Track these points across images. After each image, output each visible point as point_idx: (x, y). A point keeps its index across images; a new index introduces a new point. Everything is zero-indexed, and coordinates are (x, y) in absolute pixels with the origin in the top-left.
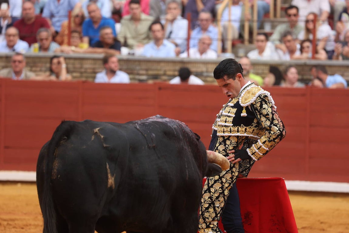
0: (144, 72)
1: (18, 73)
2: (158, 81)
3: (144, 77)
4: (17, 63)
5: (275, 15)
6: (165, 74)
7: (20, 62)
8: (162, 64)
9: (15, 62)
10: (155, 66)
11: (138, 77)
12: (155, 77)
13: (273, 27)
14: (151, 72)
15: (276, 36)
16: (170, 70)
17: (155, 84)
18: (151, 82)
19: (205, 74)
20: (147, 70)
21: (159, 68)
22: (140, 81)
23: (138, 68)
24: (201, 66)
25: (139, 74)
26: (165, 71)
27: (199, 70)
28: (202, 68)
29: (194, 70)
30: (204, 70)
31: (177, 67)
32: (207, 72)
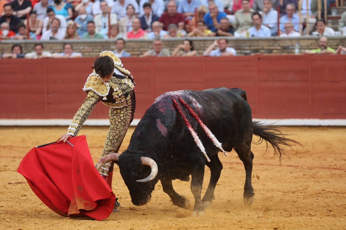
0: (248, 48)
1: (158, 52)
2: (257, 54)
3: (248, 52)
4: (158, 46)
5: (340, 5)
6: (262, 49)
8: (261, 42)
9: (156, 45)
10: (255, 43)
11: (244, 51)
12: (256, 51)
14: (252, 48)
16: (266, 46)
17: (255, 56)
18: (253, 55)
20: (250, 46)
21: (258, 44)
22: (246, 54)
23: (244, 45)
24: (288, 42)
25: (244, 50)
26: (263, 47)
27: (286, 45)
28: (288, 44)
29: (283, 45)
30: (290, 44)
31: (271, 44)
32: (292, 46)
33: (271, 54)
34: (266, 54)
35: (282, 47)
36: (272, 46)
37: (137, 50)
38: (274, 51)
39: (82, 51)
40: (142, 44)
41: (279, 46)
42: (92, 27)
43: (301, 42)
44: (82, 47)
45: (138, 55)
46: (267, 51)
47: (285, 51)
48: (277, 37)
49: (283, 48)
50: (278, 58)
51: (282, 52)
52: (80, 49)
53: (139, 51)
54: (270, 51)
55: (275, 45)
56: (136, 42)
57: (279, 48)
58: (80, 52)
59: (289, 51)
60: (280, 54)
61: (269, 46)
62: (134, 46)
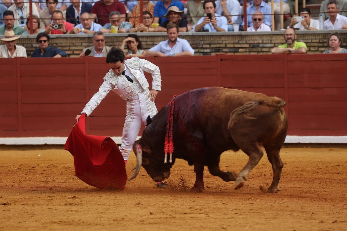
0: (208, 46)
2: (218, 53)
3: (208, 51)
4: (100, 42)
6: (225, 47)
7: (102, 40)
8: (223, 38)
9: (98, 41)
10: (217, 40)
12: (218, 50)
14: (212, 46)
16: (230, 44)
17: (217, 56)
18: (213, 54)
19: (261, 45)
20: (210, 44)
21: (221, 42)
22: (204, 53)
23: (203, 42)
24: (257, 38)
25: (202, 48)
26: (226, 44)
27: (256, 42)
28: (259, 40)
29: (251, 42)
30: (261, 42)
31: (237, 41)
32: (263, 43)
33: (236, 54)
34: (229, 54)
35: (250, 44)
36: (238, 43)
37: (67, 48)
38: (240, 50)
40: (74, 41)
41: (246, 43)
42: (11, 20)
43: (274, 38)
45: (69, 55)
46: (231, 50)
47: (254, 50)
48: (243, 33)
49: (251, 46)
50: (245, 59)
51: (250, 52)
53: (69, 50)
54: (236, 50)
55: (240, 42)
56: (66, 38)
57: (247, 46)
59: (260, 49)
60: (248, 54)
61: (234, 43)
62: (63, 45)
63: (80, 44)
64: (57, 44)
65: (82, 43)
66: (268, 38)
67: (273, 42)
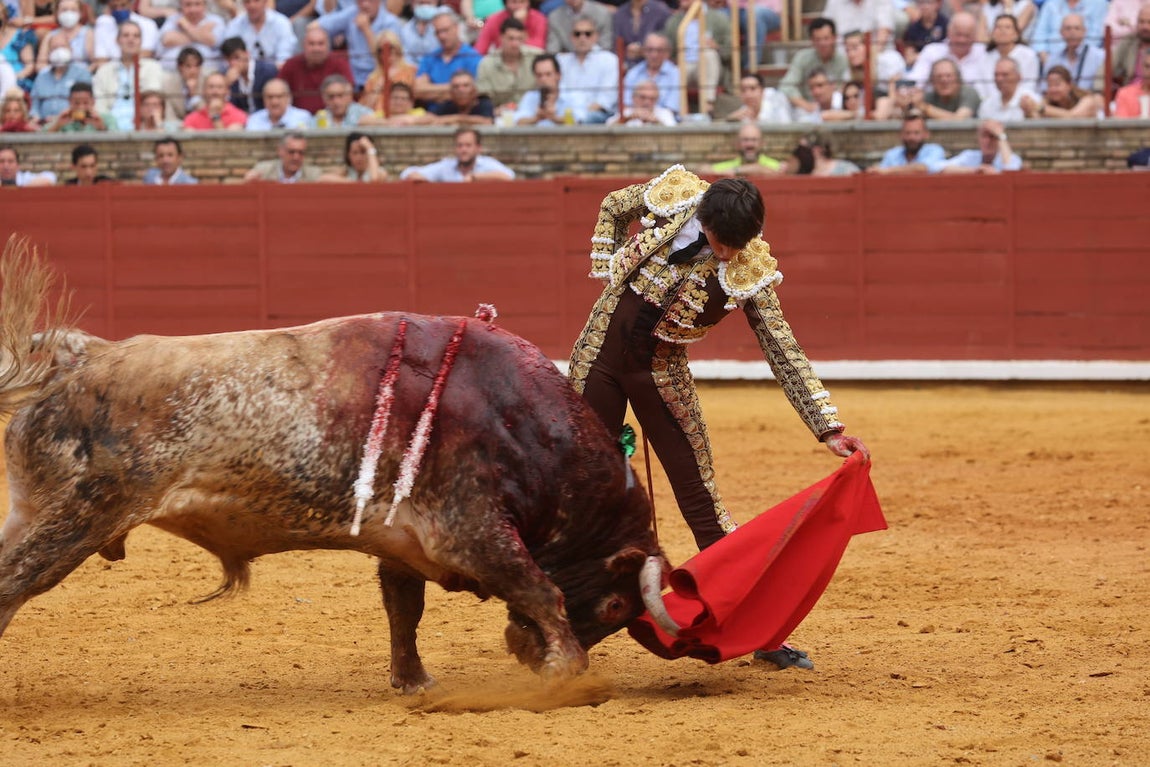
0: (536, 158)
1: (291, 173)
2: (561, 175)
3: (536, 168)
4: (296, 155)
5: (791, 35)
6: (576, 161)
7: (301, 152)
8: (571, 141)
9: (291, 152)
10: (557, 145)
11: (523, 168)
12: (559, 166)
13: (789, 59)
14: (548, 158)
15: (792, 77)
16: (586, 152)
17: (557, 180)
18: (549, 177)
19: (656, 157)
20: (541, 153)
21: (565, 148)
22: (529, 175)
23: (524, 150)
24: (648, 140)
25: (527, 163)
26: (577, 154)
27: (644, 149)
28: (650, 146)
29: (634, 149)
30: (655, 148)
31: (601, 146)
32: (660, 152)
33: (602, 176)
34: (584, 176)
35: (631, 154)
36: (604, 152)
37: (218, 162)
38: (610, 167)
39: (58, 166)
40: (234, 147)
41: (623, 152)
43: (686, 141)
44: (58, 157)
45: (221, 178)
46: (590, 167)
47: (641, 166)
49: (636, 157)
51: (632, 171)
52: (53, 162)
53: (223, 166)
54: (599, 167)
55: (611, 149)
56: (215, 140)
57: (624, 157)
58: (52, 170)
59: (652, 166)
61: (597, 152)
62: (210, 153)
63: (246, 153)
64: (194, 152)
65: (250, 151)
66: (672, 140)
67: (684, 149)
